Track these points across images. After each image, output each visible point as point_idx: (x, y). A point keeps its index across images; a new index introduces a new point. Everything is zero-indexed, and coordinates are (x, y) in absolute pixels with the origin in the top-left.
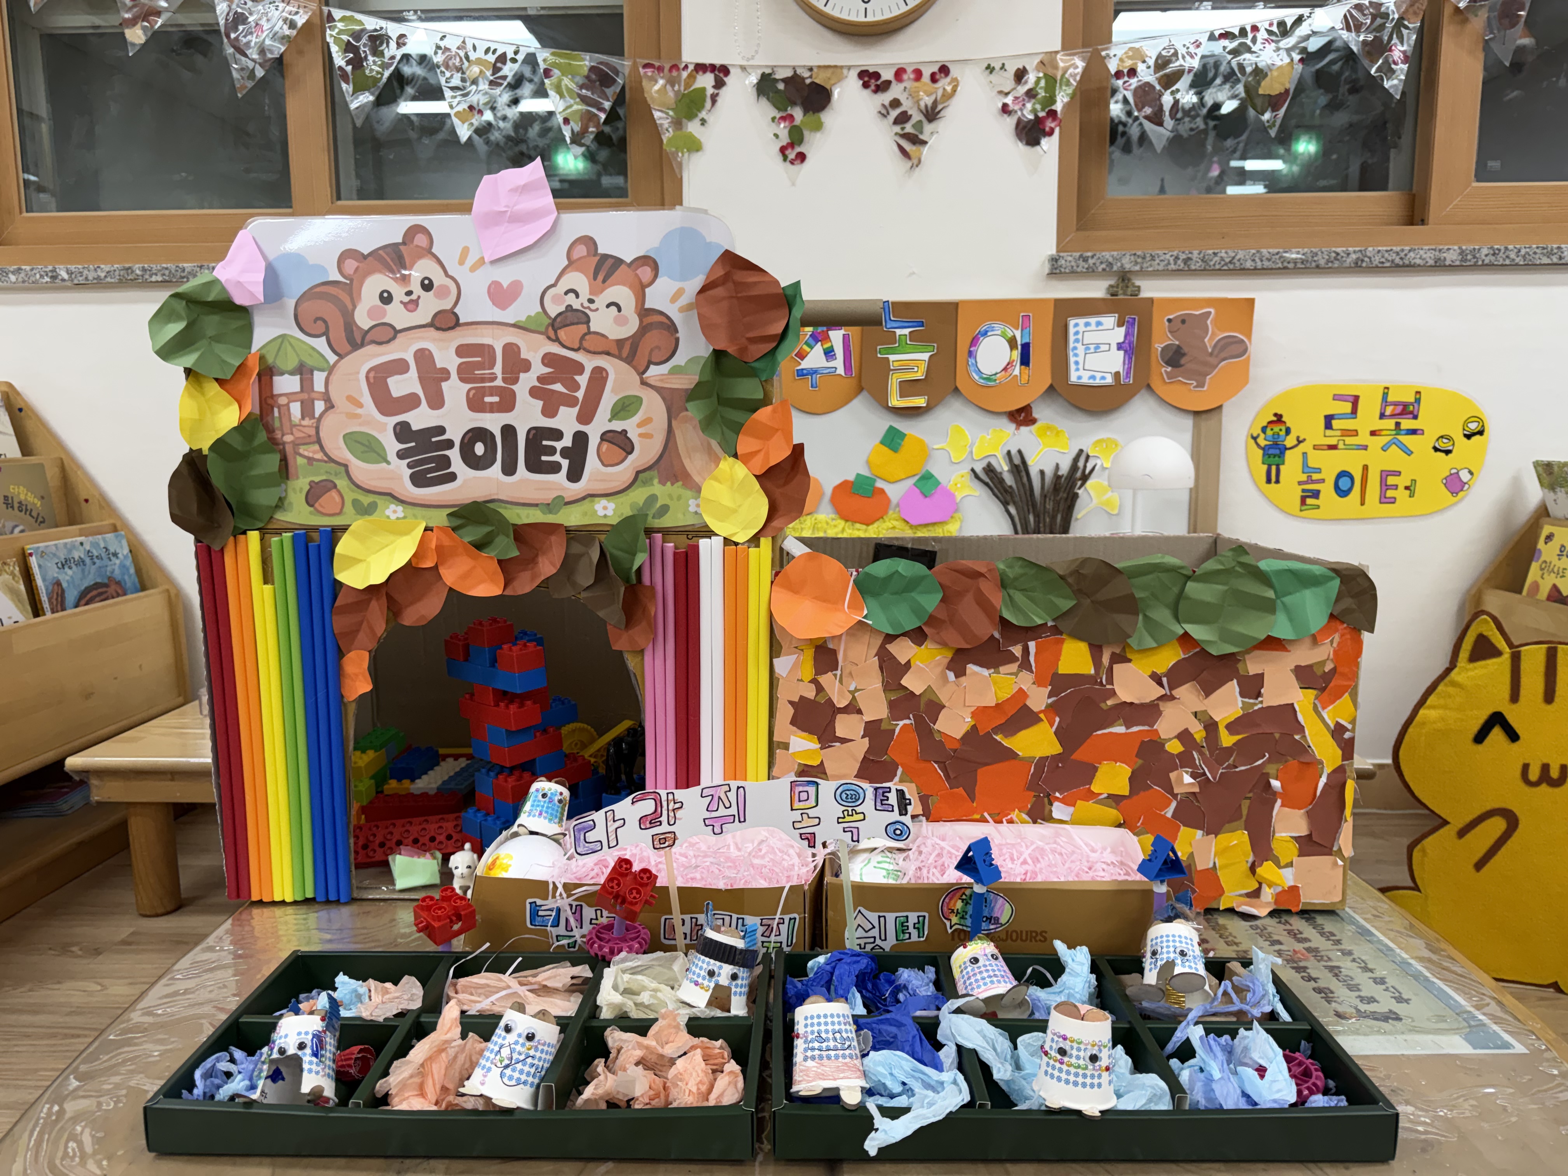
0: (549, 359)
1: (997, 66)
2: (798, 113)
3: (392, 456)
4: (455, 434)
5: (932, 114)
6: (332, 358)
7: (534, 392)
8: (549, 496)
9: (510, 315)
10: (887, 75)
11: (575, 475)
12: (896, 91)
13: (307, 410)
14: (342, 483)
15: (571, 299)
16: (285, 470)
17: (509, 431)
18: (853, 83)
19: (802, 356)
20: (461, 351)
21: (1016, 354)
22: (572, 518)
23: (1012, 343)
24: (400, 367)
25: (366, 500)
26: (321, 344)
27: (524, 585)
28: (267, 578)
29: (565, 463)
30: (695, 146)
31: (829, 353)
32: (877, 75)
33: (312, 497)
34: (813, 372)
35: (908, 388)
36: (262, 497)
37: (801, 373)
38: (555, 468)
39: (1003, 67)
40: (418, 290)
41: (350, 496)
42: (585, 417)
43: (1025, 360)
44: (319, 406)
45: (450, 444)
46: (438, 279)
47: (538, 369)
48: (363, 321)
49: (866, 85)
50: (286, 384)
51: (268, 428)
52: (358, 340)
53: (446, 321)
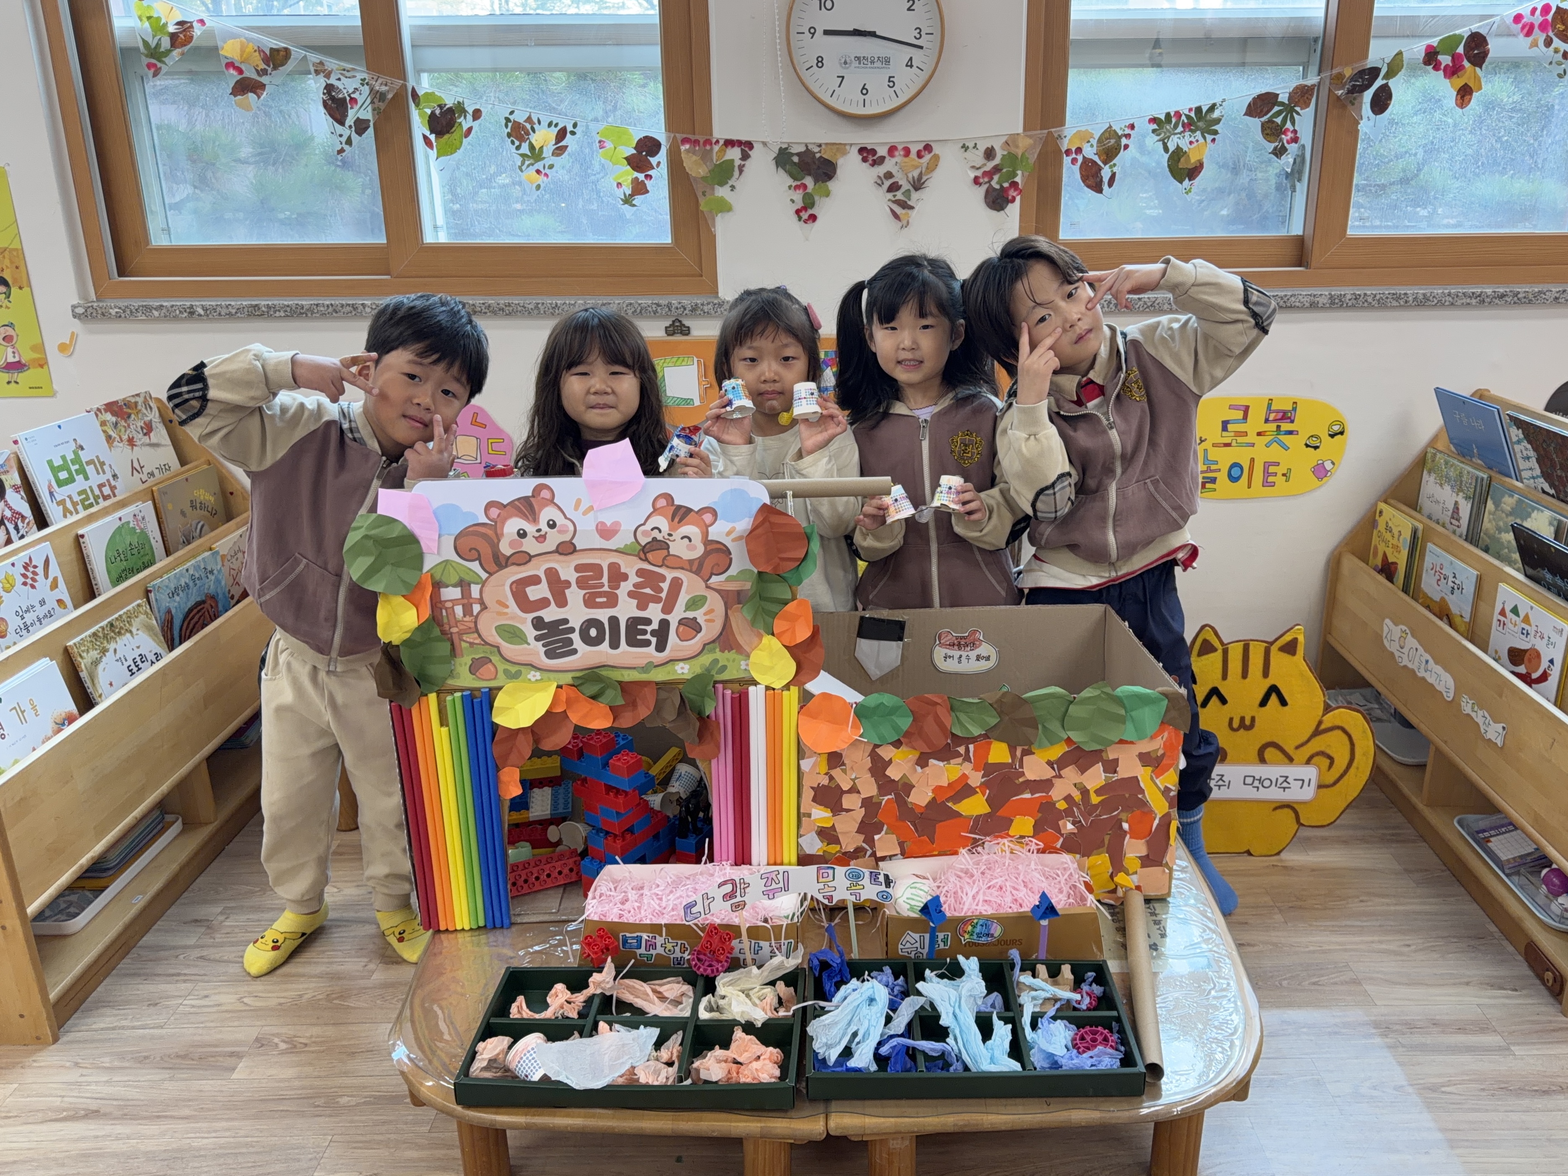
0: (640, 573)
1: (971, 145)
2: (809, 181)
3: (531, 639)
4: (576, 623)
5: (918, 185)
6: (484, 575)
7: (631, 594)
8: (643, 662)
9: (612, 544)
10: (882, 151)
11: (661, 647)
12: (889, 165)
13: (467, 610)
14: (495, 659)
15: (655, 533)
16: (454, 652)
17: (614, 621)
18: (854, 157)
20: (578, 568)
22: (659, 675)
24: (534, 580)
25: (513, 669)
27: (627, 721)
28: (444, 725)
29: (654, 640)
30: (725, 207)
32: (873, 152)
33: (473, 671)
36: (438, 671)
38: (647, 643)
39: (975, 146)
40: (545, 528)
41: (501, 666)
42: (668, 608)
44: (476, 608)
45: (572, 630)
46: (560, 520)
47: (634, 579)
48: (505, 549)
49: (865, 160)
50: (451, 593)
51: (440, 625)
52: (500, 562)
53: (567, 549)
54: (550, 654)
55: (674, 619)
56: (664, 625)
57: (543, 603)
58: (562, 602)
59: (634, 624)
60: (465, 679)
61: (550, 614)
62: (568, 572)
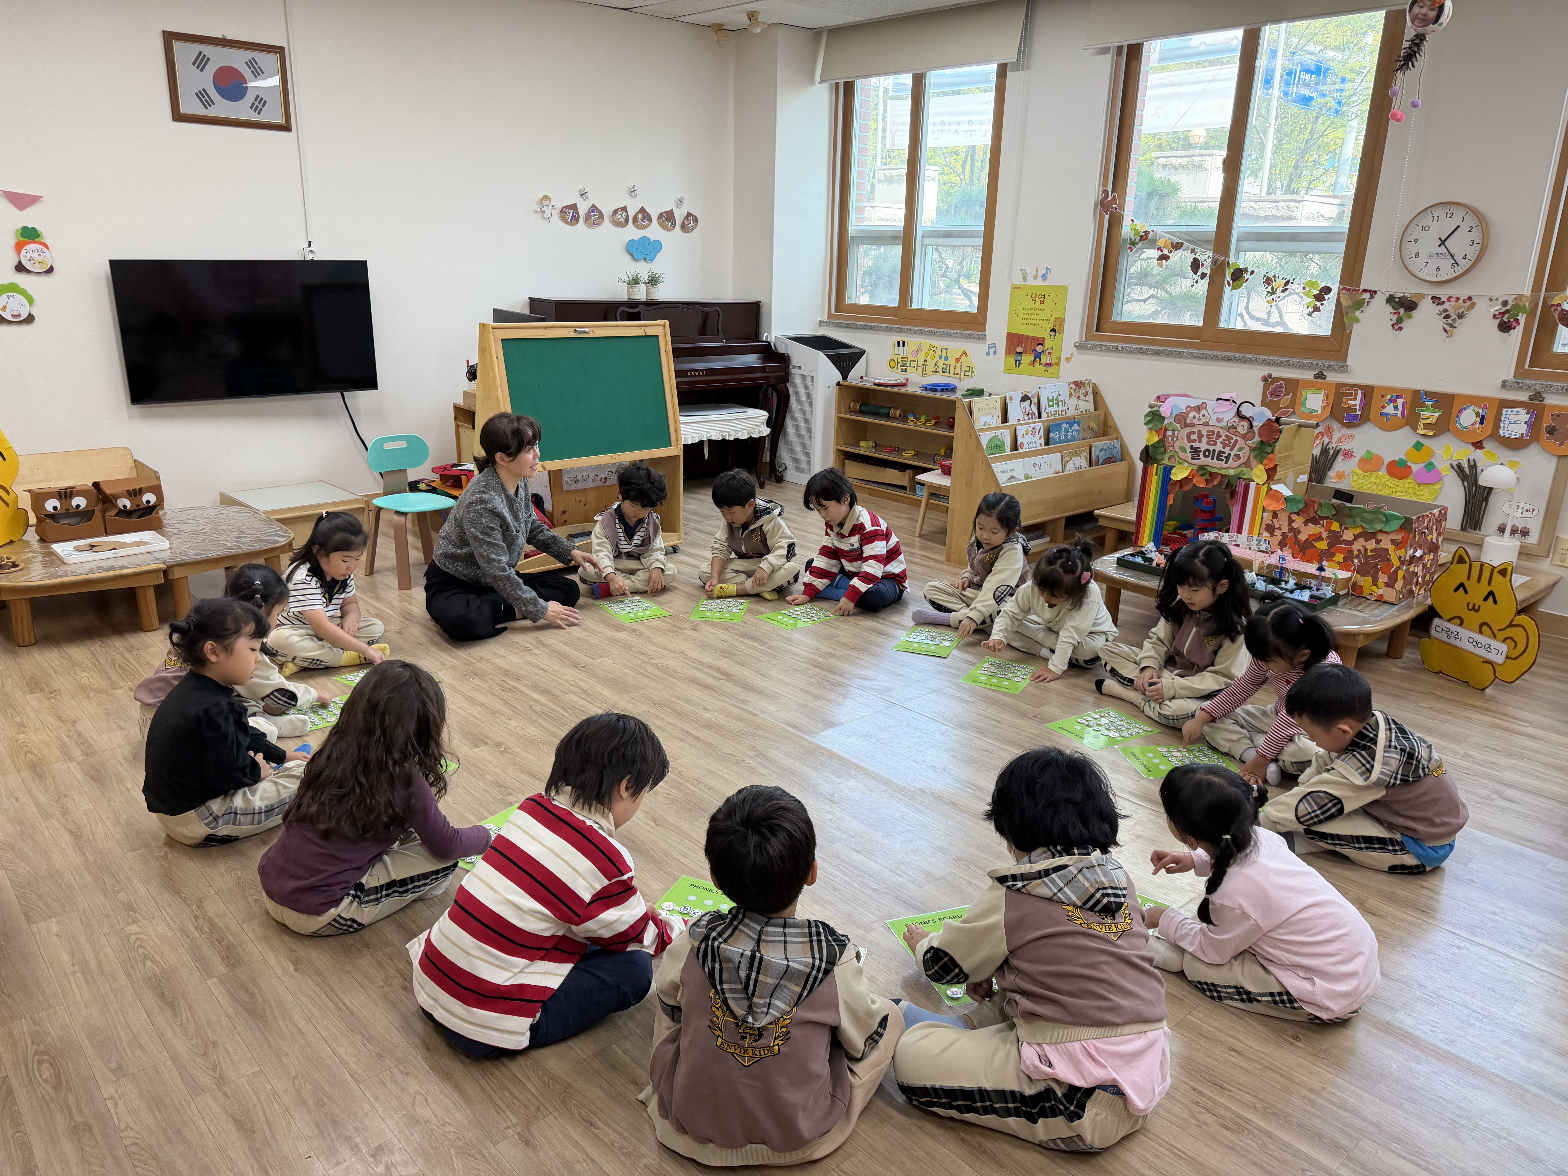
0: (1226, 436)
1: (1495, 299)
2: (1402, 311)
3: (1188, 452)
4: (1202, 449)
5: (1461, 316)
6: (1180, 429)
7: (1221, 443)
8: (1220, 466)
10: (1444, 299)
11: (1227, 462)
12: (1446, 306)
13: (1172, 439)
14: (1176, 457)
15: (1233, 423)
16: (1165, 452)
17: (1214, 451)
18: (1429, 300)
19: (1383, 407)
20: (1208, 431)
21: (1478, 419)
22: (1223, 472)
23: (1477, 414)
24: (1194, 433)
26: (1178, 426)
27: (1210, 486)
28: (1156, 475)
29: (1225, 460)
30: (1357, 320)
31: (1396, 408)
32: (1439, 299)
33: (1170, 458)
34: (1387, 414)
35: (1427, 427)
37: (1382, 414)
38: (1223, 460)
39: (1497, 300)
42: (1232, 449)
43: (1482, 422)
44: (1175, 439)
45: (1201, 451)
47: (1223, 438)
48: (1188, 422)
49: (1434, 302)
50: (1169, 433)
51: (1163, 442)
52: (1186, 425)
53: (1206, 424)
54: (1193, 458)
55: (1233, 453)
56: (1229, 455)
57: (1194, 441)
58: (1200, 442)
59: (1220, 452)
60: (1166, 462)
61: (1195, 445)
62: (1204, 432)
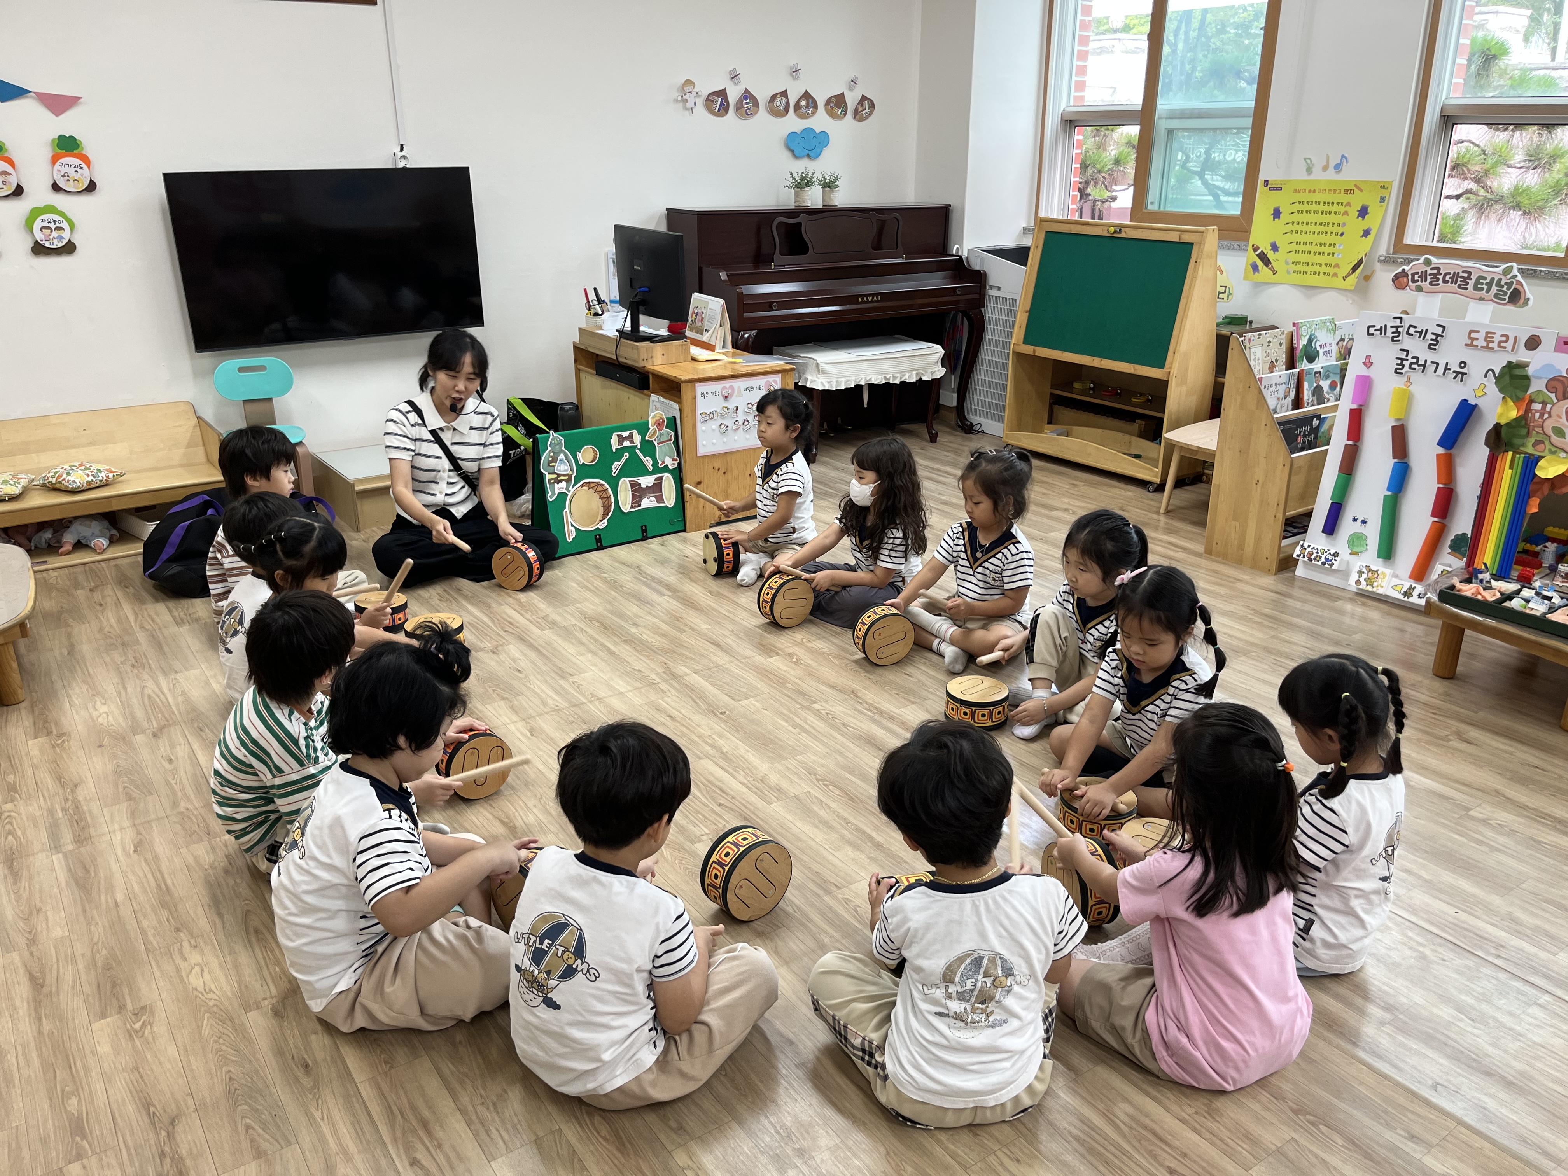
6: (1555, 401)
13: (1542, 416)
14: (1547, 442)
16: (1528, 434)
25: (1553, 449)
26: (1553, 396)
28: (1511, 468)
33: (1534, 445)
36: (1517, 441)
41: (1548, 446)
44: (1546, 416)
50: (1537, 406)
51: (1526, 420)
52: (1565, 396)
60: (1530, 450)
